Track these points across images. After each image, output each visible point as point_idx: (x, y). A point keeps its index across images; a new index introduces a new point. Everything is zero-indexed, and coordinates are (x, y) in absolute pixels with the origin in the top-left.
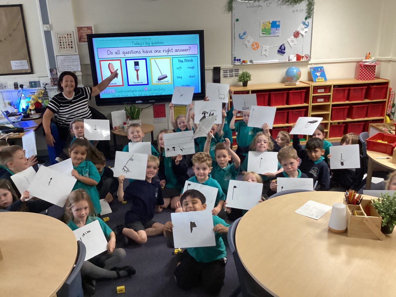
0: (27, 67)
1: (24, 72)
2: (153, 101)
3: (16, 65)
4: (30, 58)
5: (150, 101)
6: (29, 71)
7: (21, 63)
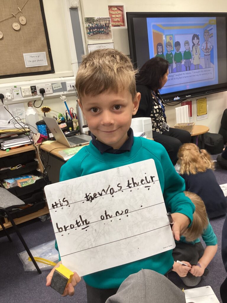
0: (45, 63)
1: (42, 70)
2: (189, 96)
3: (32, 59)
4: (50, 49)
5: (186, 96)
6: (49, 69)
7: (38, 56)
